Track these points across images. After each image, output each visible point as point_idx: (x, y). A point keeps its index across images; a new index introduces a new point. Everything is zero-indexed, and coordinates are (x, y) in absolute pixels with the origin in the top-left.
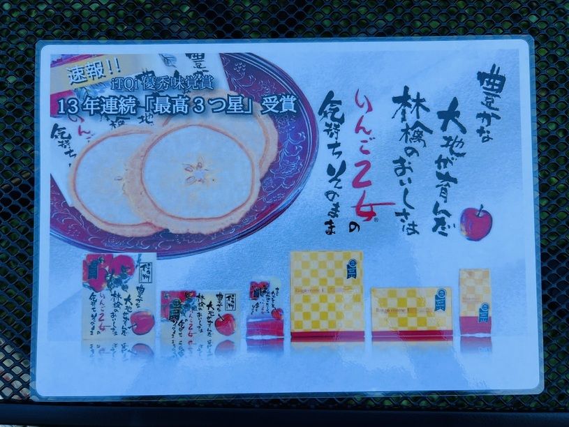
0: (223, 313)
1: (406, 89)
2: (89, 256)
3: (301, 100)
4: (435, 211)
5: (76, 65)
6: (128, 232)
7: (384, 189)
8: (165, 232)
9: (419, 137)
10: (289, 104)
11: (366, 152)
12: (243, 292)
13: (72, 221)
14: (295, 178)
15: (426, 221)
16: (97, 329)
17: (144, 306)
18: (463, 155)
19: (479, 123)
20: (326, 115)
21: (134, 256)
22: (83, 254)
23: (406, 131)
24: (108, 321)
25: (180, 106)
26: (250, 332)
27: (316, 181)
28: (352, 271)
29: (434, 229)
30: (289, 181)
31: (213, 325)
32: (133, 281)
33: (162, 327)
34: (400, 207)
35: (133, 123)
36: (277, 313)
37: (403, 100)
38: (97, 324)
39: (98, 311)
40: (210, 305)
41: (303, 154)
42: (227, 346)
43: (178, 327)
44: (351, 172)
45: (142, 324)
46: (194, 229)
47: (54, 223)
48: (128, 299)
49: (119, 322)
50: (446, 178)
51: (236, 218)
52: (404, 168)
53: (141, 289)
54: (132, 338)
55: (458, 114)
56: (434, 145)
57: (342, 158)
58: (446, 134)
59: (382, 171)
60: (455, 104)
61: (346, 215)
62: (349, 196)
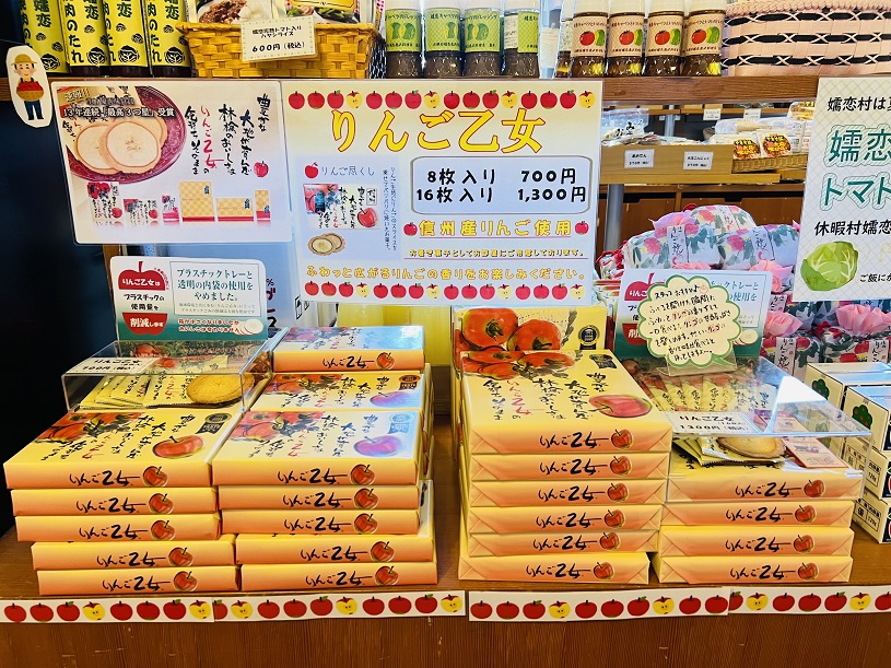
0: (151, 209)
1: (225, 106)
2: (89, 183)
3: (176, 110)
4: (242, 164)
6: (105, 172)
7: (218, 152)
8: (121, 173)
9: (232, 129)
10: (170, 112)
11: (209, 136)
12: (159, 200)
14: (177, 148)
15: (238, 168)
18: (253, 137)
19: (260, 122)
20: (188, 118)
21: (109, 183)
23: (226, 126)
25: (120, 112)
26: (164, 218)
27: (187, 149)
29: (243, 172)
30: (174, 149)
33: (126, 215)
34: (227, 162)
35: (99, 121)
36: (176, 209)
37: (223, 111)
39: (97, 207)
40: (145, 206)
41: (180, 136)
44: (203, 145)
46: (134, 171)
48: (109, 203)
51: (152, 166)
52: (227, 144)
53: (114, 198)
55: (249, 118)
56: (239, 133)
57: (198, 138)
58: (245, 127)
59: (217, 146)
60: (248, 112)
61: (203, 165)
62: (203, 157)
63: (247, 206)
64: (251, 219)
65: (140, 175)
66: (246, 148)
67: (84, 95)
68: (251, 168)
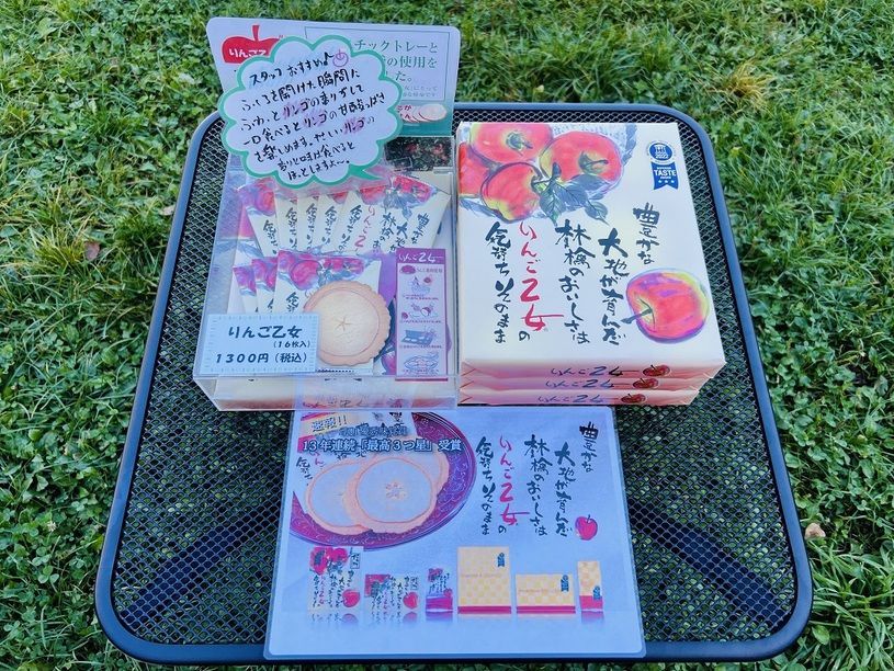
0: (409, 591)
1: (533, 436)
2: (316, 549)
3: (464, 442)
4: (557, 519)
5: (317, 419)
6: (344, 531)
7: (521, 502)
8: (371, 532)
9: (543, 468)
10: (456, 445)
11: (508, 477)
12: (423, 576)
13: (306, 524)
14: (461, 494)
15: (551, 526)
16: (318, 603)
17: (353, 586)
18: (574, 480)
19: (583, 459)
20: (481, 453)
21: (348, 548)
22: (312, 547)
23: (535, 464)
24: (326, 597)
25: (385, 445)
26: (428, 606)
27: (476, 495)
28: (501, 562)
29: (558, 532)
30: (457, 496)
31: (402, 600)
32: (346, 567)
33: (365, 601)
34: (533, 516)
35: (352, 457)
36: (448, 592)
37: (531, 443)
38: (318, 598)
39: (320, 589)
40: (400, 586)
41: (466, 478)
42: (411, 617)
43: (376, 601)
44: (499, 491)
45: (351, 599)
46: (390, 530)
47: (294, 525)
48: (341, 581)
49: (334, 598)
50: (563, 495)
51: (419, 522)
52: (535, 489)
53: (351, 573)
54: (343, 610)
55: (569, 453)
56: (553, 474)
57: (492, 481)
58: (562, 466)
59: (519, 490)
60: (566, 446)
61: (497, 520)
62: (498, 507)
63: (565, 587)
64: (569, 610)
65: (400, 535)
66: (564, 495)
67: (337, 424)
68: (570, 525)
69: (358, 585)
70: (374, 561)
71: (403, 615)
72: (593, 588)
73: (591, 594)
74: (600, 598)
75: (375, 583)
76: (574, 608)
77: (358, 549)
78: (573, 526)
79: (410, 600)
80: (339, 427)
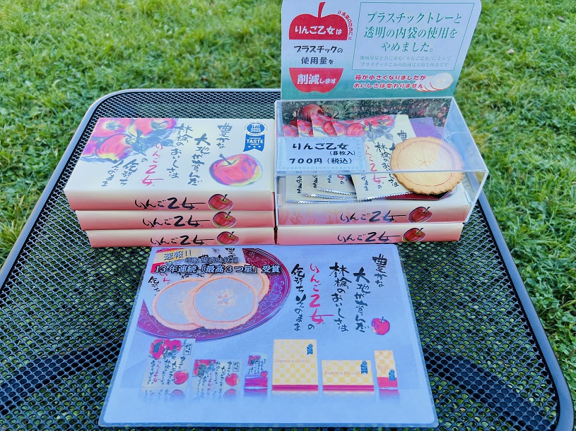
0: (231, 372)
1: (336, 263)
2: (156, 341)
3: (282, 267)
4: (357, 320)
5: (169, 252)
6: (181, 328)
7: (327, 308)
8: (203, 329)
9: (345, 284)
10: (276, 269)
11: (317, 291)
12: (243, 361)
13: (151, 323)
14: (278, 302)
15: (352, 325)
16: (152, 381)
17: (183, 368)
18: (369, 292)
19: (376, 278)
20: (295, 274)
21: (182, 340)
22: (153, 339)
23: (338, 282)
24: (160, 376)
25: (220, 269)
26: (247, 385)
27: (290, 303)
28: (310, 351)
29: (357, 329)
30: (274, 304)
31: (224, 380)
32: (179, 354)
33: (193, 380)
34: (337, 317)
35: (193, 278)
36: (265, 373)
37: (335, 268)
38: (153, 378)
39: (155, 371)
40: (223, 368)
41: (283, 291)
42: (231, 393)
43: (202, 380)
44: (309, 300)
45: (181, 378)
46: (219, 327)
47: (140, 324)
48: (174, 364)
49: (167, 377)
51: (243, 321)
52: (338, 298)
53: (183, 358)
54: (173, 386)
55: (364, 274)
56: (353, 288)
57: (304, 293)
58: (359, 283)
59: (325, 299)
60: (362, 269)
61: (307, 320)
62: (307, 311)
63: (364, 369)
64: (369, 388)
65: (226, 331)
66: (361, 303)
67: (184, 255)
68: (368, 324)
69: (188, 367)
70: (202, 350)
71: (224, 391)
72: (388, 371)
73: (387, 375)
74: (395, 379)
75: (201, 367)
76: (372, 386)
77: (191, 341)
78: (370, 325)
79: (231, 380)
80: (185, 257)
